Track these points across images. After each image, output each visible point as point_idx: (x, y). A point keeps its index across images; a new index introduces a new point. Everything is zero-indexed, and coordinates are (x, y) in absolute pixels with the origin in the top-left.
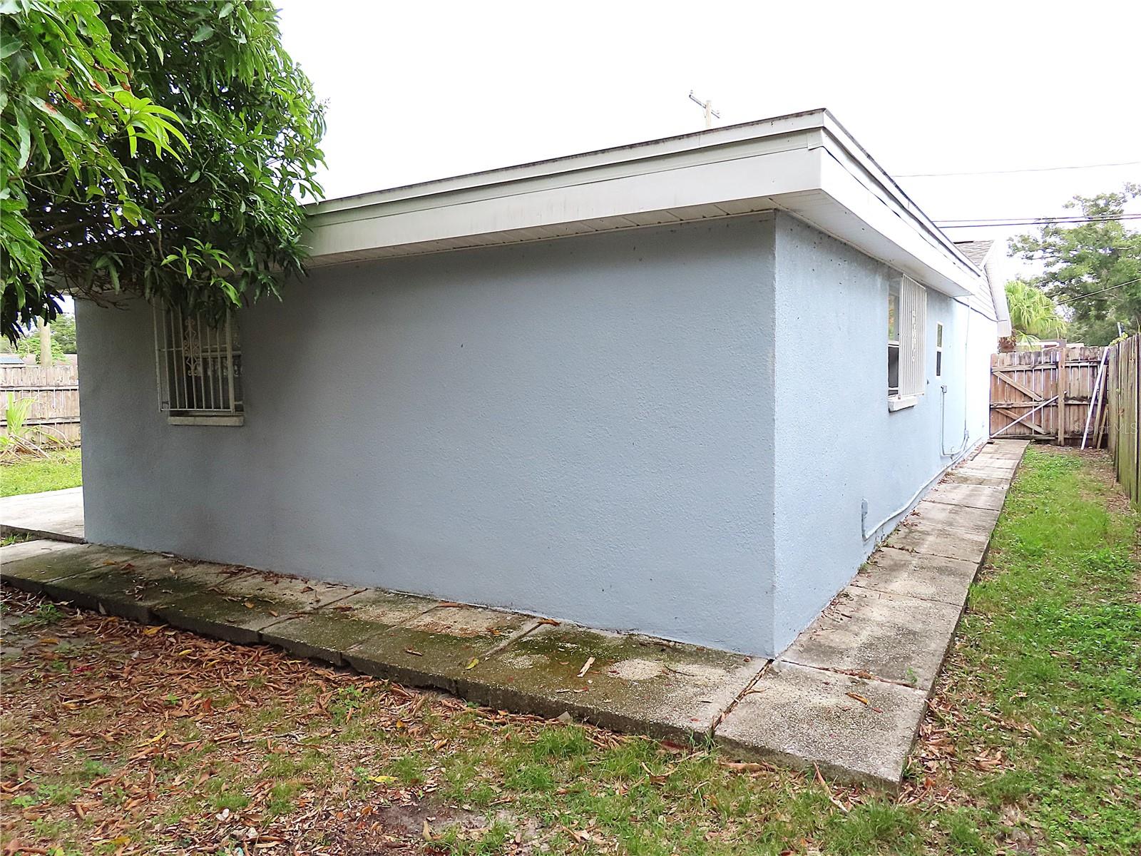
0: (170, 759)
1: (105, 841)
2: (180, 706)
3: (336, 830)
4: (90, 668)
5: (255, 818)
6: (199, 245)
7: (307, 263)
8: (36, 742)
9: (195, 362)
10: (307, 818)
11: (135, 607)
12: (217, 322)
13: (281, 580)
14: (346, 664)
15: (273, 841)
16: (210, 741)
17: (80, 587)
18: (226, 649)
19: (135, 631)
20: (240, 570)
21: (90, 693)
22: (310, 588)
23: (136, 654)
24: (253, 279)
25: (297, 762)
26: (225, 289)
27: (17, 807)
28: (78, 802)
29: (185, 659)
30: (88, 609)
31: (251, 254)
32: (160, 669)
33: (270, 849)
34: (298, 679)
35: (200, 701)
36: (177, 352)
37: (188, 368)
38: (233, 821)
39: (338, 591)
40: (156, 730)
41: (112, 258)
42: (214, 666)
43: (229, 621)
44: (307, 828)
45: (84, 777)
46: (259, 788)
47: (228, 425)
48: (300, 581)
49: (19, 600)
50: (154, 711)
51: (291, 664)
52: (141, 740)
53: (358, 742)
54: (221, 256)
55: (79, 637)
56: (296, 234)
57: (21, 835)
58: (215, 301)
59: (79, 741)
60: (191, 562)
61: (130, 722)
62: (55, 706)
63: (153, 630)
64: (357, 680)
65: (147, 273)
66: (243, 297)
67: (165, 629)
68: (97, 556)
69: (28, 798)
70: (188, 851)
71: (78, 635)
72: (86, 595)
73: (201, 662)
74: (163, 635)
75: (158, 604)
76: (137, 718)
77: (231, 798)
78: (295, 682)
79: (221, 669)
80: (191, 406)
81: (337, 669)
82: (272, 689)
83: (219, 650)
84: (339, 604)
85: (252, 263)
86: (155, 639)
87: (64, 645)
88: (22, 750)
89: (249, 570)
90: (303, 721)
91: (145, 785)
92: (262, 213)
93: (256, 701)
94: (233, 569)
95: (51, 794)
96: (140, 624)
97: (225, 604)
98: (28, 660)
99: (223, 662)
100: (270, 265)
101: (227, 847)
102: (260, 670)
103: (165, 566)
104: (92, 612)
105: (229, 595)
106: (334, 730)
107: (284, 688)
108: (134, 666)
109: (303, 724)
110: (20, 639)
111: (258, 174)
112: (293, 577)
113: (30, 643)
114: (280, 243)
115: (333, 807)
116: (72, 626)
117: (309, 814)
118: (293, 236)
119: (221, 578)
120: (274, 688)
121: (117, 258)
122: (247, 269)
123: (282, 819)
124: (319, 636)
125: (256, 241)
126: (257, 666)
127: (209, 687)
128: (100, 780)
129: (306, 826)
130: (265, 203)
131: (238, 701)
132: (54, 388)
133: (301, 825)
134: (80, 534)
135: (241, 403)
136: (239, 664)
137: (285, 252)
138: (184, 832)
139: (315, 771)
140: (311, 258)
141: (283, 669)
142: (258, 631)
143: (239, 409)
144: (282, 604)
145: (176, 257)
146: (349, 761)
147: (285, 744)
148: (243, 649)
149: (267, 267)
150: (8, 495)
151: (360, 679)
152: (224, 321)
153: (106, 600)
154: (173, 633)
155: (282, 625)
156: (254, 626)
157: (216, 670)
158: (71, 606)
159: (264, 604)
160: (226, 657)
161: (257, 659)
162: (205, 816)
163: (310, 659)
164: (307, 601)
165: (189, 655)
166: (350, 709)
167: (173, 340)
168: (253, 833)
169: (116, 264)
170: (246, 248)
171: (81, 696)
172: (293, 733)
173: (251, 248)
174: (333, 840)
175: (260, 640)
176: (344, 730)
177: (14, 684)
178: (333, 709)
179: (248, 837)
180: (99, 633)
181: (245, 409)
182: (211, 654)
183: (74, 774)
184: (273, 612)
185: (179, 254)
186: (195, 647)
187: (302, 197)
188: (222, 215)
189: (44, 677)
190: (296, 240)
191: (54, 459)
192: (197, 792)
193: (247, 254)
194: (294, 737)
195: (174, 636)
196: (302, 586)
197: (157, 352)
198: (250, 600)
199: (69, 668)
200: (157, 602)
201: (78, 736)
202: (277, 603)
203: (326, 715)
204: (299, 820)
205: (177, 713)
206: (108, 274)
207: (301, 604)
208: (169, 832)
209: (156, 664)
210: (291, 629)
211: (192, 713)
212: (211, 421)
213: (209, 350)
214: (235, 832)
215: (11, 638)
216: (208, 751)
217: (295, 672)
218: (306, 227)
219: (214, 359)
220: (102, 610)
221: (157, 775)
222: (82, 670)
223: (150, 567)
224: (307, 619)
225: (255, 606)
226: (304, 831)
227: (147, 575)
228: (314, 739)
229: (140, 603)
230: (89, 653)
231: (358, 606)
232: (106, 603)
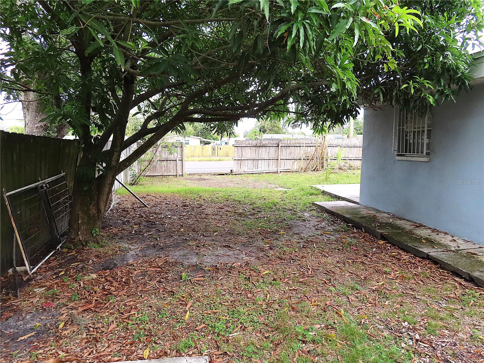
0: (384, 293)
1: (358, 314)
2: (390, 274)
3: (459, 353)
4: (357, 250)
5: (419, 331)
6: (418, 79)
7: (472, 82)
8: (338, 271)
9: (410, 133)
10: (444, 342)
11: (376, 231)
12: (422, 114)
13: (440, 233)
14: (471, 280)
15: (427, 344)
16: (402, 292)
17: (356, 220)
18: (411, 257)
19: (375, 241)
20: (421, 226)
21: (357, 259)
22: (454, 240)
23: (374, 250)
24: (441, 93)
25: (442, 315)
26: (428, 98)
27: (330, 290)
28: (350, 297)
29: (394, 257)
30: (358, 228)
31: (442, 81)
32: (383, 258)
33: (425, 347)
34: (445, 279)
35: (399, 275)
36: (402, 129)
37: (406, 136)
38: (409, 328)
39: (470, 245)
40: (380, 280)
41: (381, 89)
42: (405, 262)
43: (414, 246)
44: (444, 346)
45: (352, 288)
46: (422, 319)
47: (422, 161)
48: (450, 236)
49: (336, 220)
50: (380, 273)
51: (442, 271)
52: (374, 283)
53: (475, 318)
54: (428, 83)
55: (354, 238)
56: (467, 69)
57: (331, 300)
58: (423, 104)
59: (352, 275)
60: (399, 218)
61: (370, 274)
62: (345, 260)
63: (382, 242)
64: (477, 289)
65: (394, 94)
66: (436, 101)
67: (387, 243)
68: (363, 210)
69: (334, 289)
70: (389, 332)
71: (354, 237)
72: (358, 223)
73: (400, 260)
74: (386, 245)
75: (384, 232)
76: (373, 274)
77: (409, 318)
78: (443, 280)
79: (408, 265)
80: (406, 152)
81: (466, 280)
82: (431, 280)
83: (408, 256)
84: (470, 251)
85: (442, 85)
86: (382, 246)
87: (349, 240)
88: (333, 272)
89: (425, 226)
90: (446, 298)
91: (374, 300)
92: (451, 60)
93: (423, 283)
94: (417, 225)
95: (341, 290)
96: (377, 239)
97: (413, 238)
98: (337, 242)
99: (410, 262)
100: (451, 86)
101: (406, 337)
102: (427, 270)
103: (389, 218)
104: (360, 230)
105: (415, 235)
106: (462, 308)
107: (437, 281)
108: (374, 254)
109: (445, 300)
110: (335, 234)
111: (450, 41)
112: (446, 233)
113: (338, 236)
114: (458, 74)
115: (458, 342)
116: (352, 234)
117: (445, 340)
118: (465, 69)
119: (412, 227)
120: (433, 280)
121: (383, 88)
122: (439, 88)
123: (432, 337)
124: (458, 263)
125: (446, 74)
126: (425, 268)
127: (403, 271)
128: (358, 292)
129: (444, 345)
130: (452, 55)
131: (415, 280)
132: (353, 146)
133: (441, 343)
134: (358, 200)
135: (429, 151)
136: (417, 265)
137: (459, 78)
138: (388, 323)
139: (451, 323)
140: (475, 80)
141: (437, 273)
142: (427, 253)
143: (428, 154)
144: (439, 244)
145: (408, 85)
146: (469, 324)
147: (436, 305)
148: (419, 259)
149: (449, 87)
150: (335, 184)
151: (479, 289)
152: (426, 114)
153: (365, 226)
154: (390, 245)
155: (439, 253)
156: (426, 250)
157: (407, 264)
158: (353, 226)
159: (431, 242)
160: (411, 260)
161: (425, 265)
162: (397, 321)
163: (452, 272)
164: (453, 246)
165: (395, 255)
166: (472, 301)
167: (401, 123)
168: (417, 337)
169: (382, 91)
170: (440, 78)
171: (354, 260)
172: (441, 302)
173: (442, 78)
174: (457, 357)
175: (427, 257)
176: (468, 310)
177: (332, 248)
178: (463, 298)
179: (415, 337)
180: (362, 238)
181: (431, 154)
182: (405, 257)
183: (349, 286)
184: (435, 246)
185: (409, 84)
186: (398, 252)
187: (473, 50)
188: (430, 65)
189: (342, 249)
190: (467, 72)
191: (351, 173)
192: (395, 310)
193: (441, 80)
194: (441, 304)
195: (390, 246)
196: (451, 238)
197: (394, 129)
198: (425, 239)
199: (350, 248)
200: (384, 231)
201: (351, 273)
202: (437, 243)
203: (458, 299)
204: (440, 340)
205: (388, 276)
206: (379, 96)
207: (449, 246)
208: (382, 321)
209: (382, 255)
210: (443, 256)
211: (395, 278)
212: (414, 159)
213: (417, 128)
214: (410, 333)
215: (332, 233)
216: (400, 296)
217: (444, 276)
218: (473, 65)
219: (419, 132)
220: (363, 230)
221: (379, 298)
222: (355, 250)
223: (383, 217)
224: (452, 254)
225: (426, 243)
226: (442, 347)
227: (381, 220)
228: (451, 308)
229: (378, 230)
230: (358, 244)
231: (480, 254)
232: (365, 227)
